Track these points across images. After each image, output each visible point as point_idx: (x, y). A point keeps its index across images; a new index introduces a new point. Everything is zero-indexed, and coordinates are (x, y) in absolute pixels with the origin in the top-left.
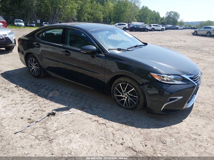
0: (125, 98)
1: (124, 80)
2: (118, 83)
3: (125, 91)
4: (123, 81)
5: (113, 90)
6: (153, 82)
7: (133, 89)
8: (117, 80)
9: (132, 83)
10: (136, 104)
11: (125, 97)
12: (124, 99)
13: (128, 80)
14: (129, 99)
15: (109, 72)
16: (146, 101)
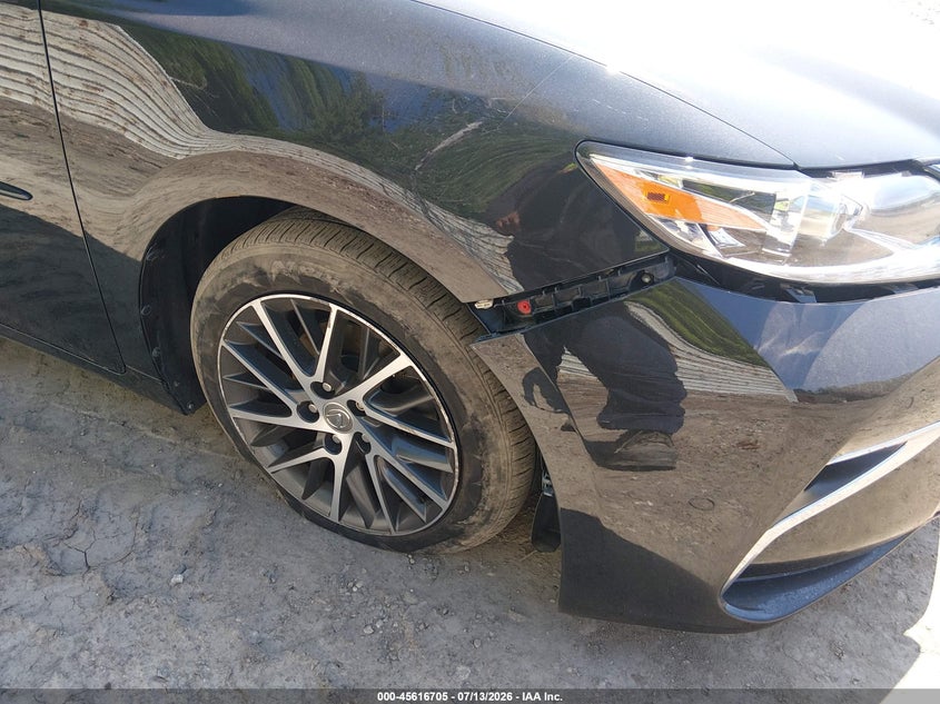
0: (335, 447)
1: (292, 265)
2: (232, 293)
3: (319, 375)
4: (275, 269)
5: (209, 361)
6: (630, 276)
7: (402, 362)
8: (219, 264)
9: (379, 301)
10: (444, 504)
11: (329, 436)
12: (322, 453)
13: (337, 267)
14: (369, 458)
15: (146, 165)
16: (550, 487)
